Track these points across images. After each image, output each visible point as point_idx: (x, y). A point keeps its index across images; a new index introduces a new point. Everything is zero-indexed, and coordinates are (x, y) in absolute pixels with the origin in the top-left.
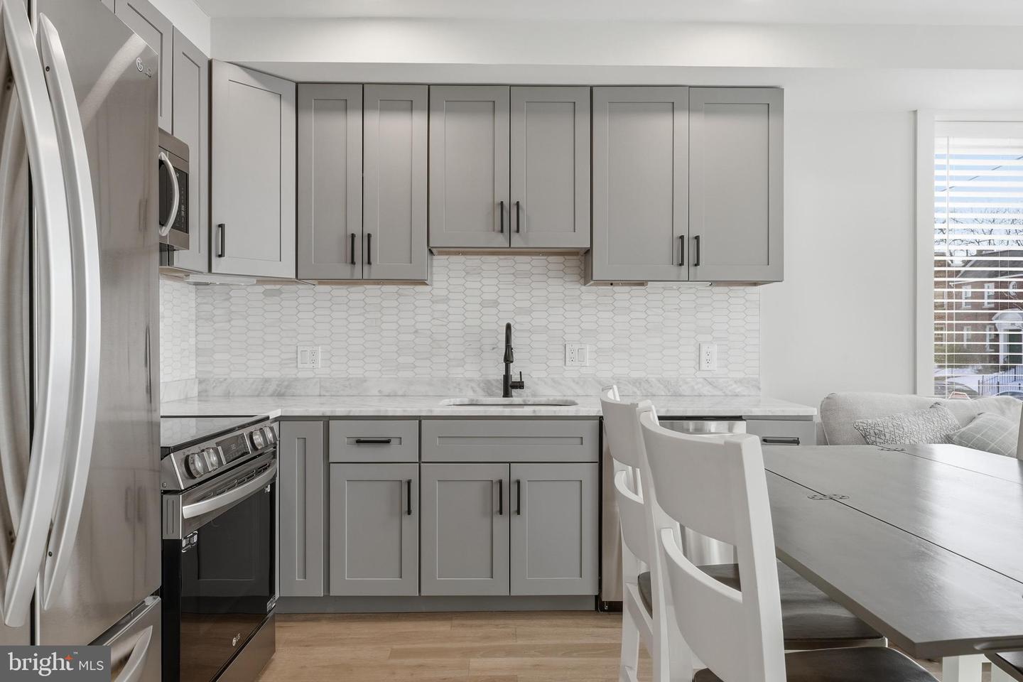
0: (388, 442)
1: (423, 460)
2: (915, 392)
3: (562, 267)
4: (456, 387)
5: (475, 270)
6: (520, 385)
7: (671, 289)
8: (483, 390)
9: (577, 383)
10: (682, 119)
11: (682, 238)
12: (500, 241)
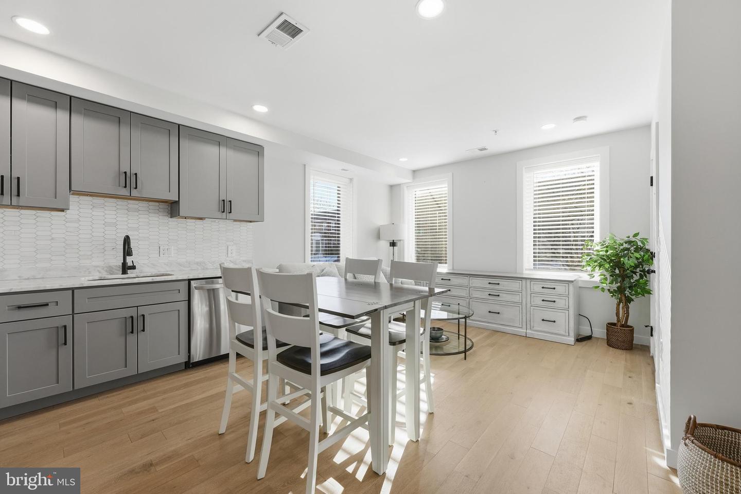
0: (48, 305)
1: (75, 313)
2: (305, 262)
3: (157, 208)
4: (86, 271)
5: (100, 205)
6: (133, 267)
7: (215, 222)
8: (106, 271)
9: (167, 265)
10: (223, 150)
11: (224, 200)
12: (125, 192)
